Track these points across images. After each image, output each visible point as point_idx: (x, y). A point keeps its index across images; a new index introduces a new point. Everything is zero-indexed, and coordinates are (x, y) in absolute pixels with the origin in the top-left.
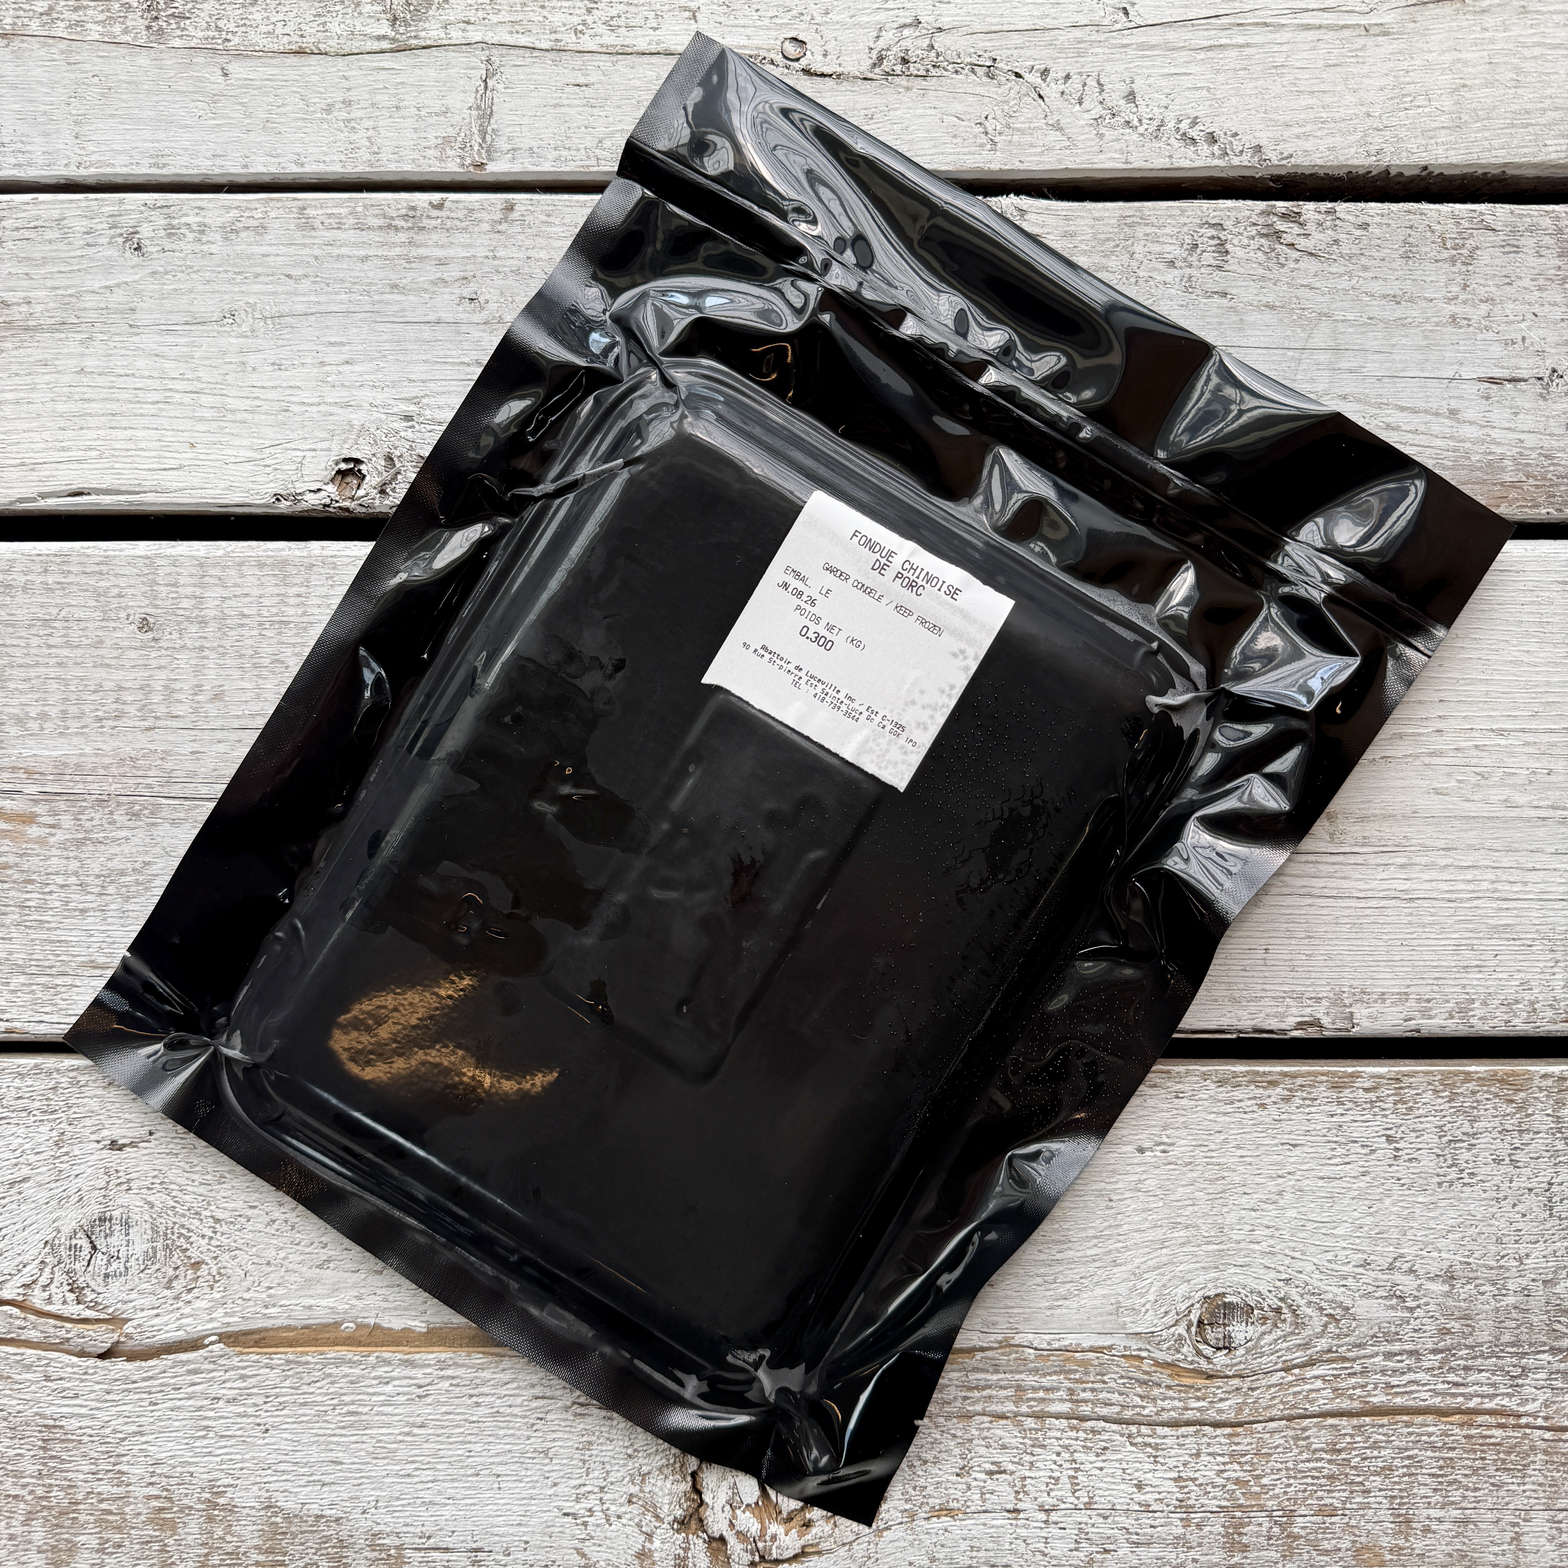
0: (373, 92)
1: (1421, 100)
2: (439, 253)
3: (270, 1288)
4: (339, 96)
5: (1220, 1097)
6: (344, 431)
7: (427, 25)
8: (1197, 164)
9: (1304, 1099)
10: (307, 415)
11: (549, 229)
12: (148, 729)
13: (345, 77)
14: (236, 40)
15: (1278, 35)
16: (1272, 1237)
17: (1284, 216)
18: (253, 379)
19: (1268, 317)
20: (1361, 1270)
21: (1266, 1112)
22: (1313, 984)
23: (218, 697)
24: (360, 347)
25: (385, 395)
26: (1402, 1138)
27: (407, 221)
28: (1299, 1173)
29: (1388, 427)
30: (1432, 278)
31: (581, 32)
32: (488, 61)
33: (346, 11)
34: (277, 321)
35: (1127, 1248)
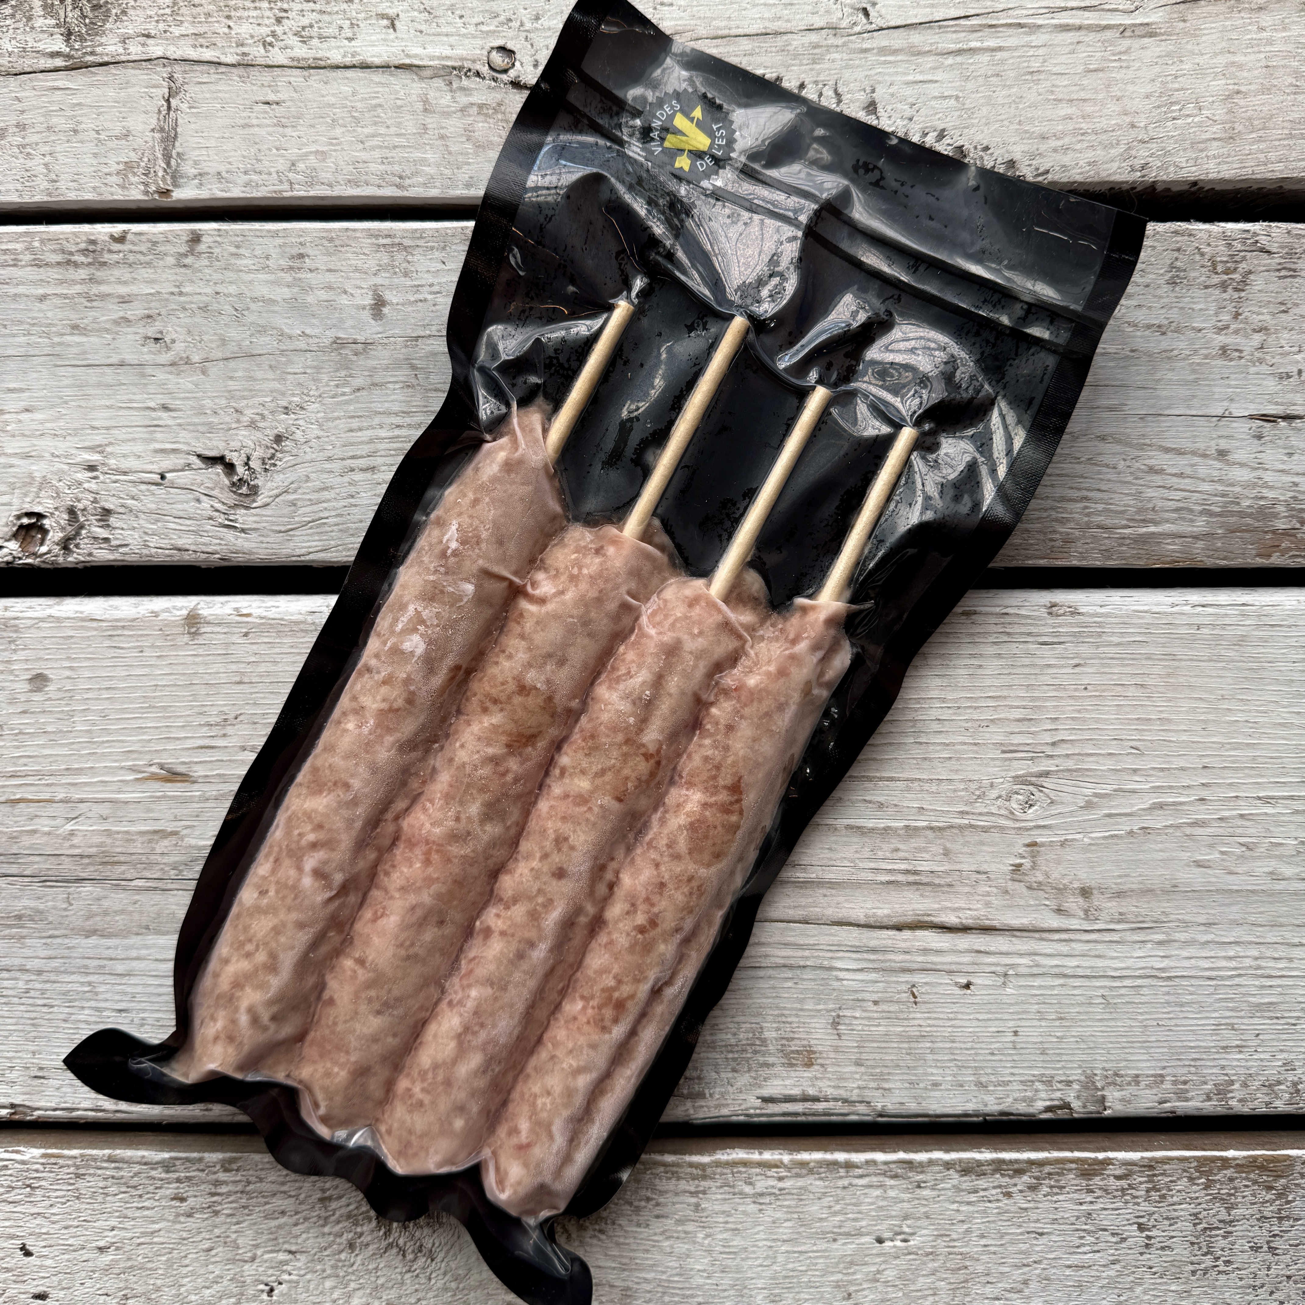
0: (48, 114)
1: (1189, 109)
2: (122, 290)
4: (12, 119)
5: (964, 1186)
6: (26, 484)
7: (103, 40)
9: (1051, 1187)
11: (239, 262)
13: (18, 99)
15: (1033, 37)
21: (1010, 1202)
22: (1063, 1067)
24: (41, 394)
25: (68, 444)
26: (1154, 1226)
27: (86, 256)
28: (1045, 1262)
29: (1152, 470)
30: (1201, 306)
31: (271, 44)
32: (171, 78)
33: (16, 25)
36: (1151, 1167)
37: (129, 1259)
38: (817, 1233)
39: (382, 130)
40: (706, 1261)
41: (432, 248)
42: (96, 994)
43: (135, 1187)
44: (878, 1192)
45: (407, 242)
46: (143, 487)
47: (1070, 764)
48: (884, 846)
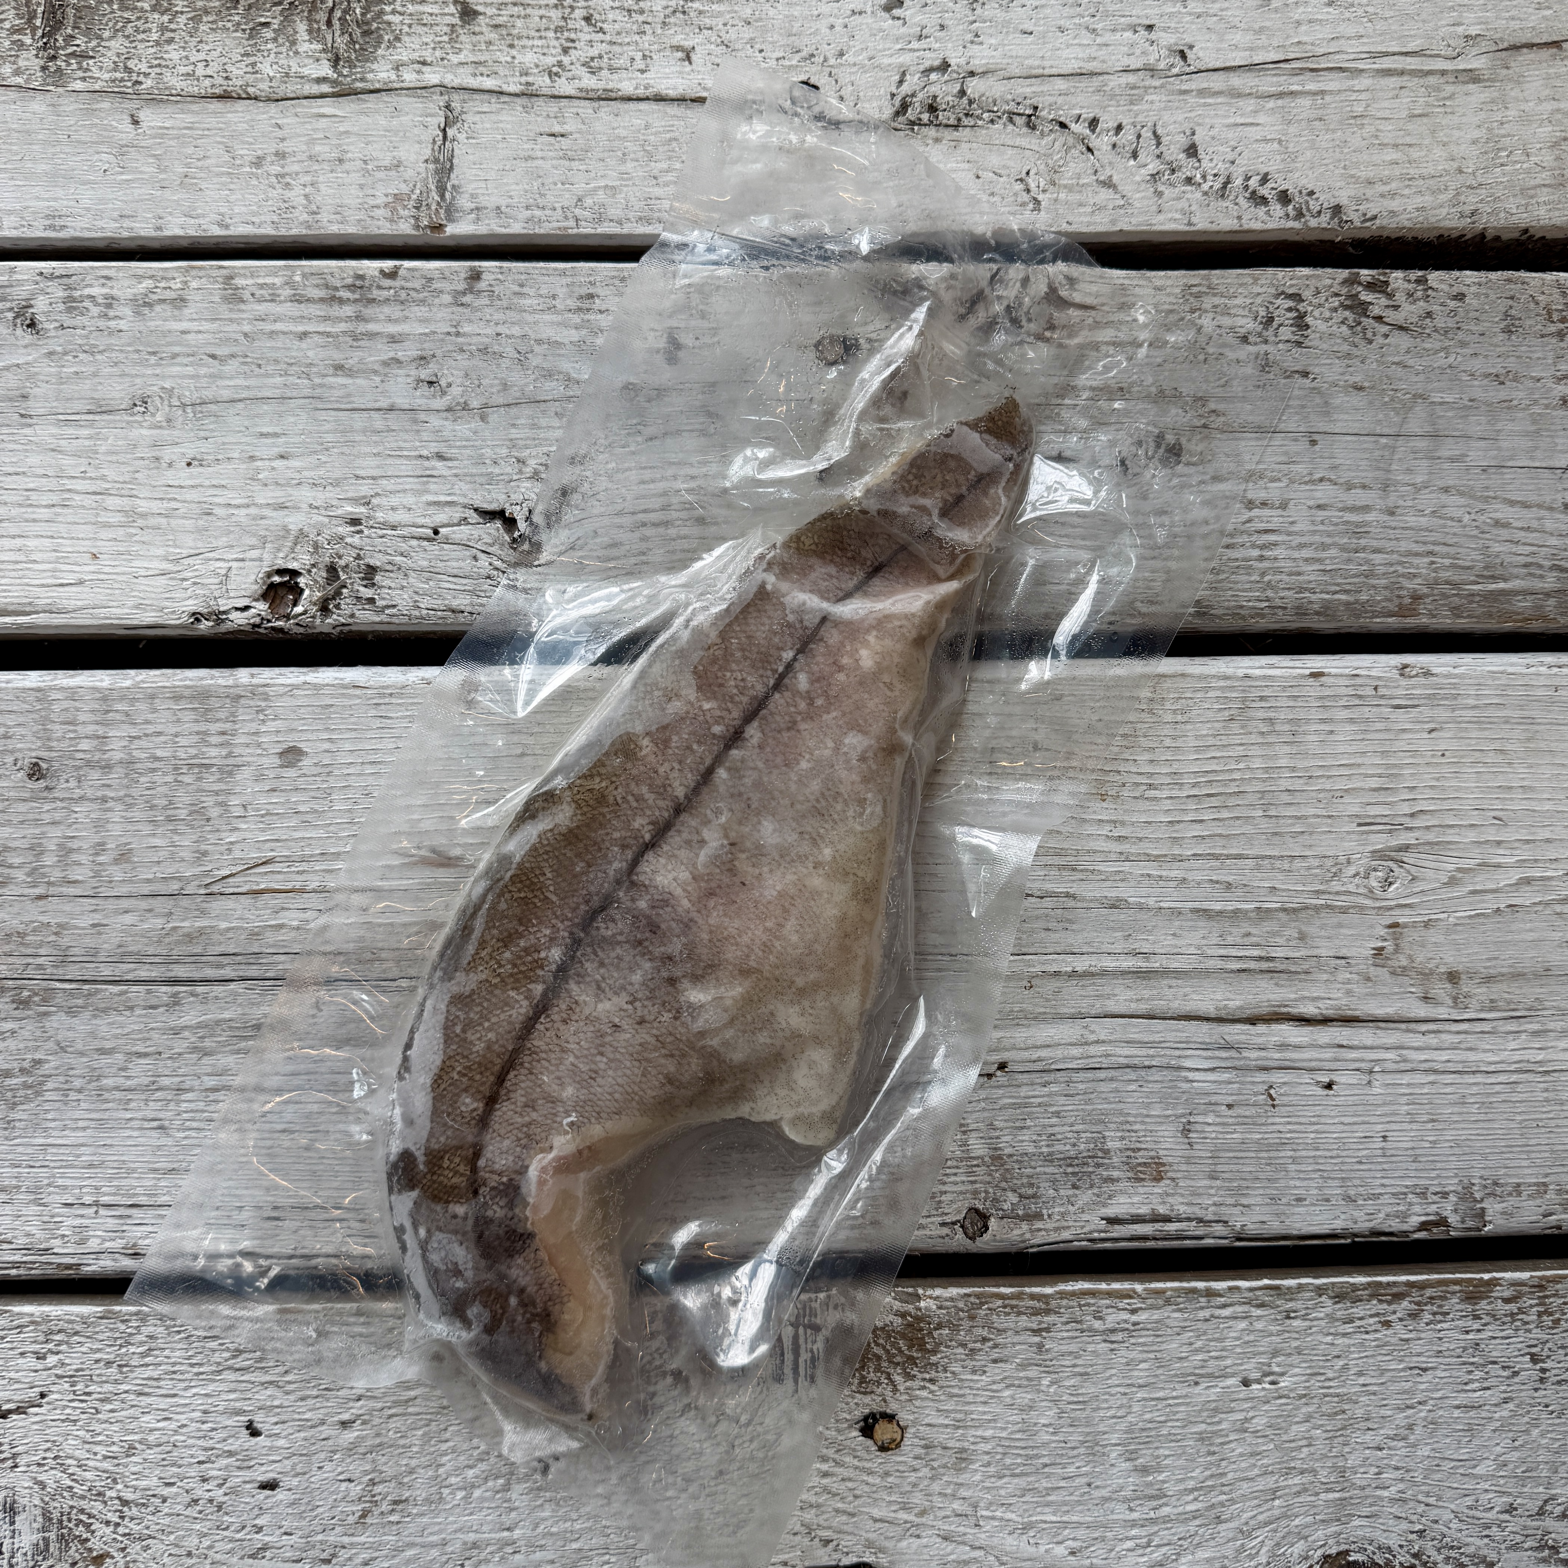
0: (312, 142)
1: (1518, 155)
2: (392, 329)
4: (271, 147)
5: (1339, 1315)
6: (279, 538)
7: (375, 66)
8: (1270, 226)
9: (1434, 1314)
10: (234, 519)
11: (522, 302)
12: (40, 897)
13: (279, 127)
14: (148, 83)
15: (1356, 82)
16: (1402, 1480)
17: (1371, 286)
18: (170, 477)
19: (1357, 400)
20: (1506, 1517)
21: (1389, 1332)
22: (1438, 1176)
23: (124, 856)
24: (297, 439)
25: (328, 495)
26: (1548, 1357)
27: (353, 292)
28: (1431, 1402)
29: (1497, 523)
30: (1539, 355)
31: (556, 74)
32: (448, 107)
33: (280, 49)
34: (199, 408)
35: (1233, 1501)
36: (1541, 1287)
37: (378, 1435)
38: (1176, 1375)
40: (1051, 1413)
44: (1242, 1325)
46: (414, 543)
47: (1431, 837)
48: (1234, 930)
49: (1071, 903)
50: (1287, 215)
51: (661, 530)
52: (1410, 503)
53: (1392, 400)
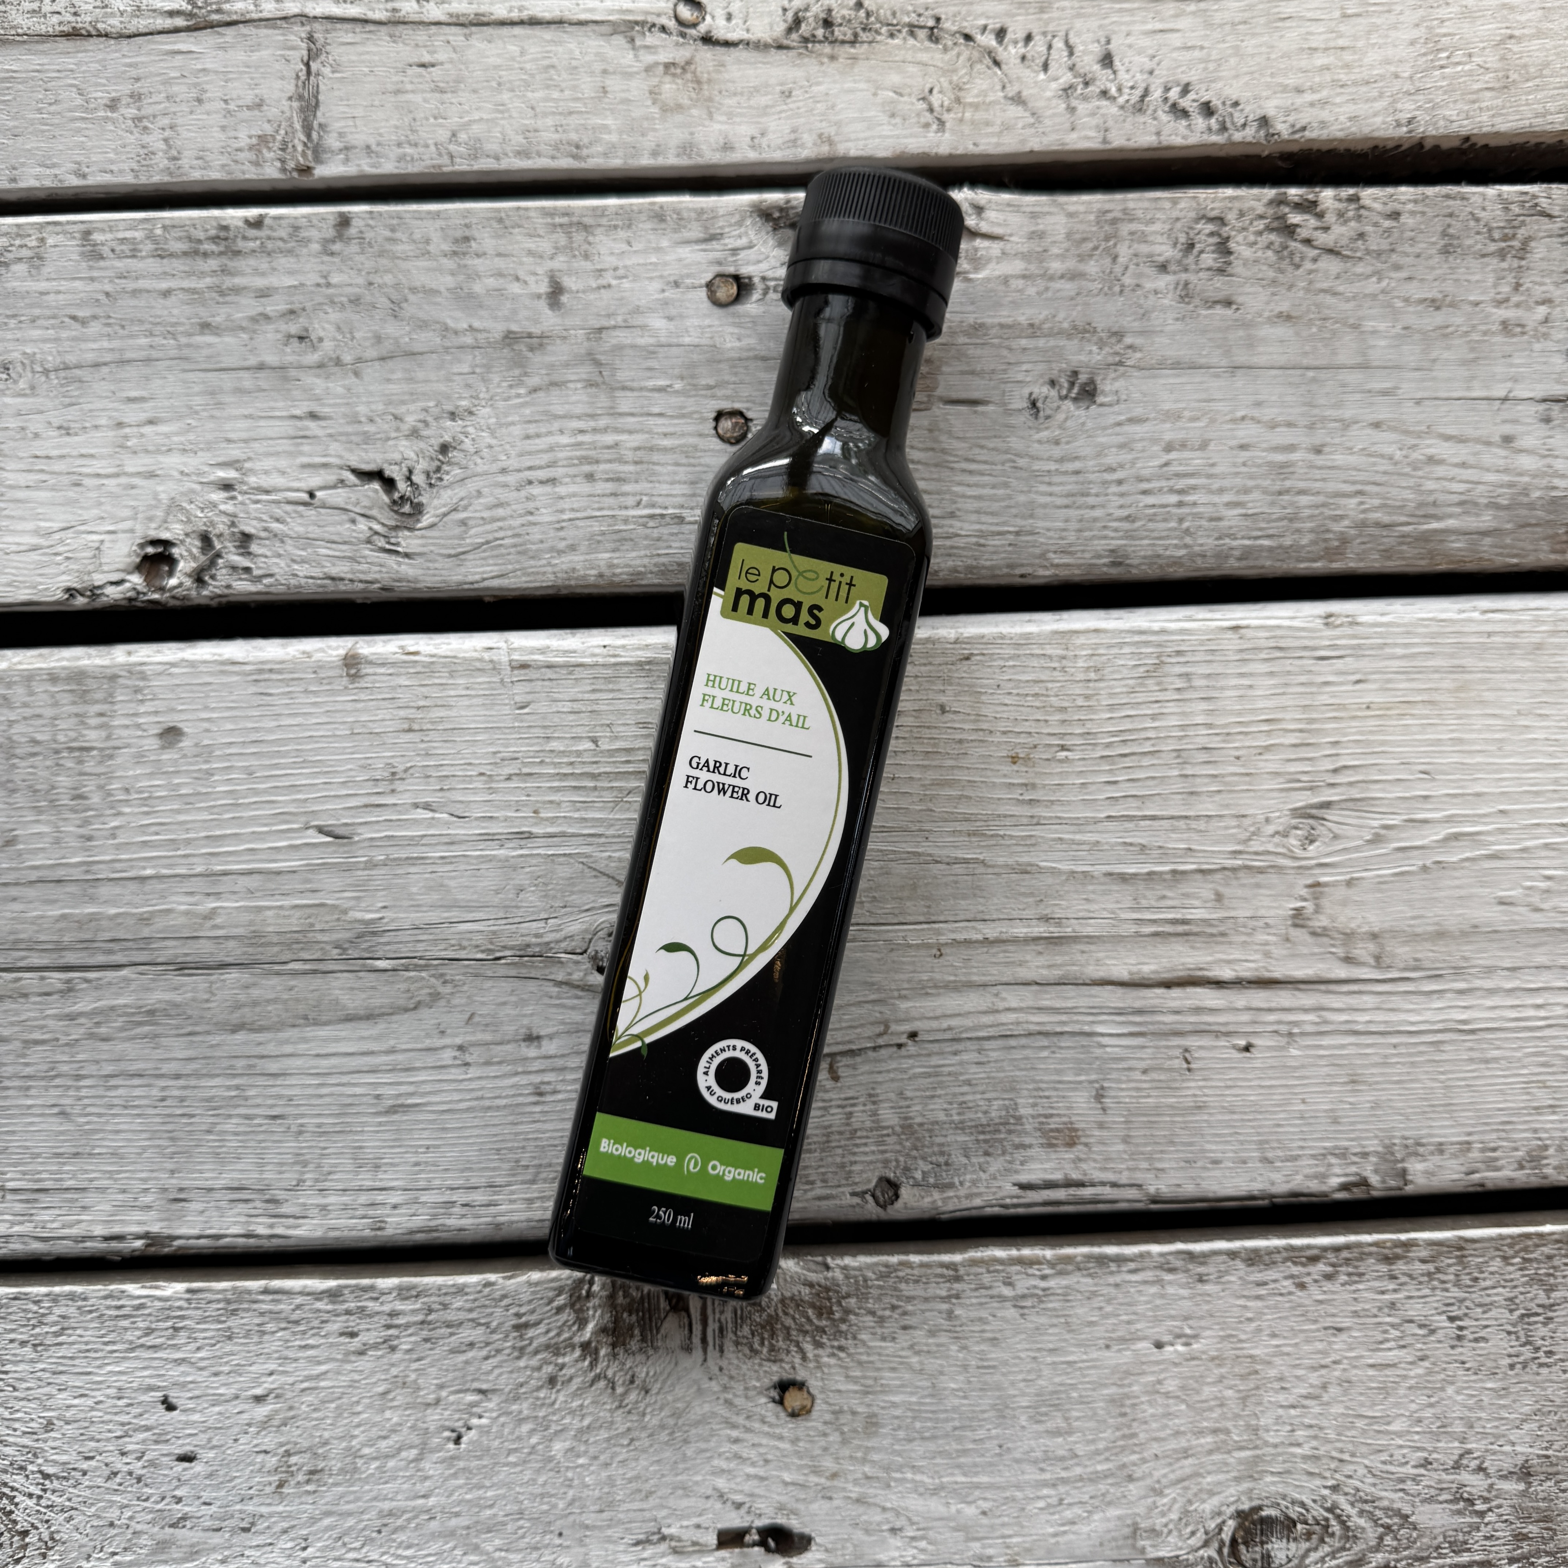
0: (167, 82)
1: (1459, 56)
2: (260, 282)
3: (114, 1554)
4: (125, 88)
5: (1252, 1278)
6: (150, 508)
8: (1191, 141)
9: (1349, 1274)
10: (104, 489)
11: (395, 248)
13: (132, 65)
16: (1315, 1437)
17: (1297, 206)
18: (36, 447)
19: (1282, 330)
20: (1422, 1471)
21: (1306, 1293)
22: (1358, 1138)
23: (9, 843)
24: (167, 403)
25: (200, 460)
26: (1466, 1315)
27: (218, 244)
28: (1345, 1361)
29: (1431, 460)
30: (1479, 277)
32: (311, 38)
34: (62, 374)
35: (1144, 1461)
36: (1461, 1248)
37: (292, 1408)
38: (1087, 1340)
39: (556, 95)
40: (961, 1378)
41: (616, 227)
42: (246, 1099)
43: (297, 1323)
44: (1153, 1290)
45: (587, 221)
46: (289, 508)
47: (1355, 793)
48: (1148, 893)
49: (981, 869)
50: (1210, 129)
51: (548, 489)
52: (1337, 440)
53: (1321, 329)
